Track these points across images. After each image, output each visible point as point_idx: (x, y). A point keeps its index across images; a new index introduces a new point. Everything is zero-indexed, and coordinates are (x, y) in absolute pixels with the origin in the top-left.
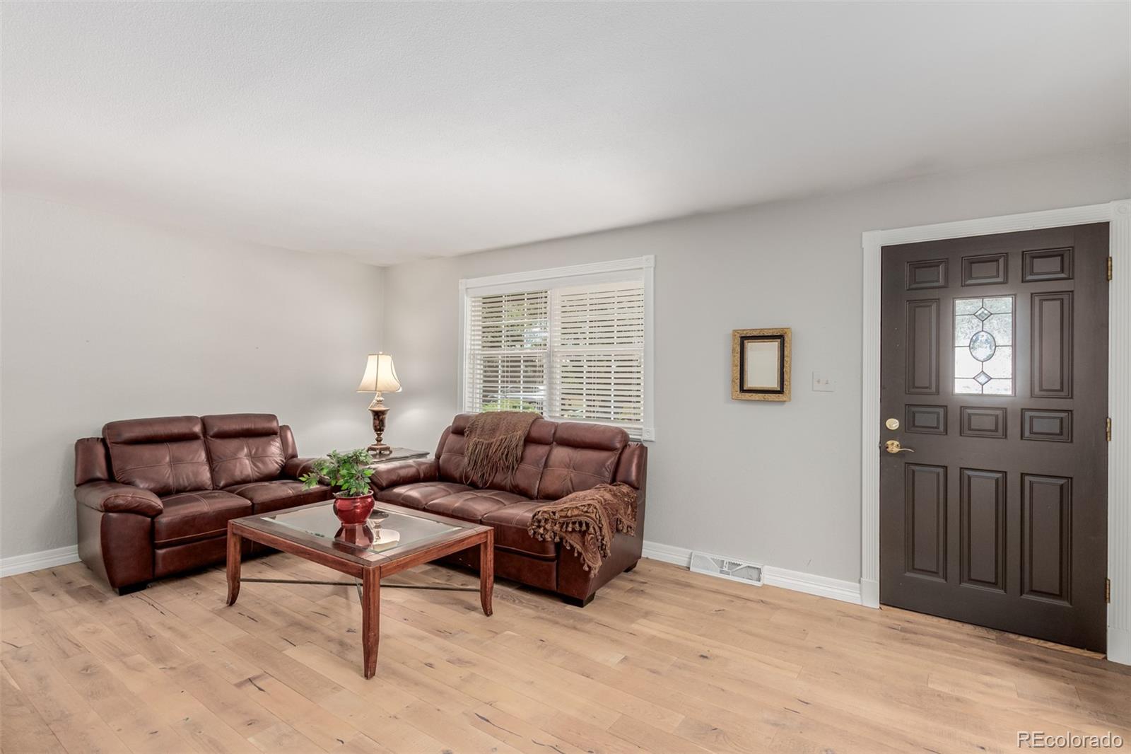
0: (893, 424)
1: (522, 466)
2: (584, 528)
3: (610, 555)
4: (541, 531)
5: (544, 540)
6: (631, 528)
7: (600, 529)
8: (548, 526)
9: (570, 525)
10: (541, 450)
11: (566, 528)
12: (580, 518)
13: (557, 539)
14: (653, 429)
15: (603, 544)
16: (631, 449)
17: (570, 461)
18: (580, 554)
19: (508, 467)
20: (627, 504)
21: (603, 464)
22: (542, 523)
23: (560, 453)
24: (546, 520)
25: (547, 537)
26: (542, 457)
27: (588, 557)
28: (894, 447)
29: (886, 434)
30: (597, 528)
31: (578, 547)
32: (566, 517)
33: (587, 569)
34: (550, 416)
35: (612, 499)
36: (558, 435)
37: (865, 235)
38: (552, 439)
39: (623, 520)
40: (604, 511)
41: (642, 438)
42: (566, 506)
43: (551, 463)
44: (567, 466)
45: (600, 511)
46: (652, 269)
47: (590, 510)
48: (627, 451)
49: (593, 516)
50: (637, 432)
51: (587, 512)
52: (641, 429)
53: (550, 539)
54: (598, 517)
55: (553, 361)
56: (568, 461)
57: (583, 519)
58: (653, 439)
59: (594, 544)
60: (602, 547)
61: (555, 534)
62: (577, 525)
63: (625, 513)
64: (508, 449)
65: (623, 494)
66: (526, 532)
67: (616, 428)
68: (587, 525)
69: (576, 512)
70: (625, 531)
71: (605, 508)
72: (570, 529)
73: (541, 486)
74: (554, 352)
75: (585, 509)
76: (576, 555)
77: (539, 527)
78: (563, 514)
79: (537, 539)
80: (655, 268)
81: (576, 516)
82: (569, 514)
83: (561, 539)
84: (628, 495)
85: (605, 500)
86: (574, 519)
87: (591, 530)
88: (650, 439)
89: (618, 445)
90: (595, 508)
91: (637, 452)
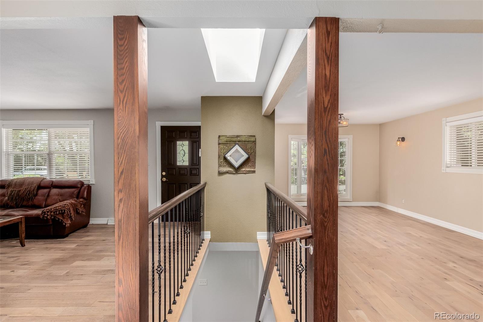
0: (164, 173)
1: (36, 197)
2: (63, 211)
3: (74, 219)
4: (46, 215)
5: (47, 218)
6: (83, 212)
7: (70, 211)
8: (49, 214)
9: (58, 212)
10: (46, 191)
11: (56, 213)
12: (61, 209)
13: (53, 217)
14: (94, 180)
15: (71, 216)
16: (84, 187)
17: (59, 193)
18: (62, 220)
19: (30, 198)
20: (82, 204)
21: (73, 193)
22: (46, 213)
23: (54, 191)
24: (48, 212)
25: (48, 217)
26: (46, 194)
27: (65, 220)
28: (164, 179)
29: (163, 176)
30: (68, 211)
31: (61, 218)
32: (56, 209)
33: (64, 224)
34: (50, 178)
35: (75, 202)
36: (54, 184)
37: (156, 122)
38: (51, 186)
39: (80, 209)
40: (71, 206)
41: (90, 183)
42: (56, 206)
43: (50, 195)
44: (58, 195)
45: (69, 206)
46: (92, 125)
47: (66, 206)
48: (83, 188)
49: (67, 207)
50: (88, 181)
51: (64, 207)
52: (89, 180)
53: (50, 218)
54: (69, 208)
55: (51, 157)
56: (58, 193)
57: (63, 209)
58: (94, 183)
59: (67, 216)
60: (71, 217)
61: (52, 216)
62: (60, 211)
63: (81, 207)
64: (29, 192)
65: (81, 201)
66: (39, 217)
67: (78, 180)
68: (65, 211)
69: (60, 207)
70: (81, 213)
71: (71, 205)
72: (58, 213)
73: (46, 204)
74: (51, 153)
75: (64, 206)
76: (60, 221)
77: (45, 214)
78: (55, 209)
79: (44, 219)
80: (93, 125)
81: (60, 208)
82: (57, 208)
83: (54, 217)
84: (82, 201)
85: (72, 203)
86: (59, 210)
87: (66, 212)
88: (93, 183)
89: (79, 186)
90: (68, 205)
91: (87, 188)
